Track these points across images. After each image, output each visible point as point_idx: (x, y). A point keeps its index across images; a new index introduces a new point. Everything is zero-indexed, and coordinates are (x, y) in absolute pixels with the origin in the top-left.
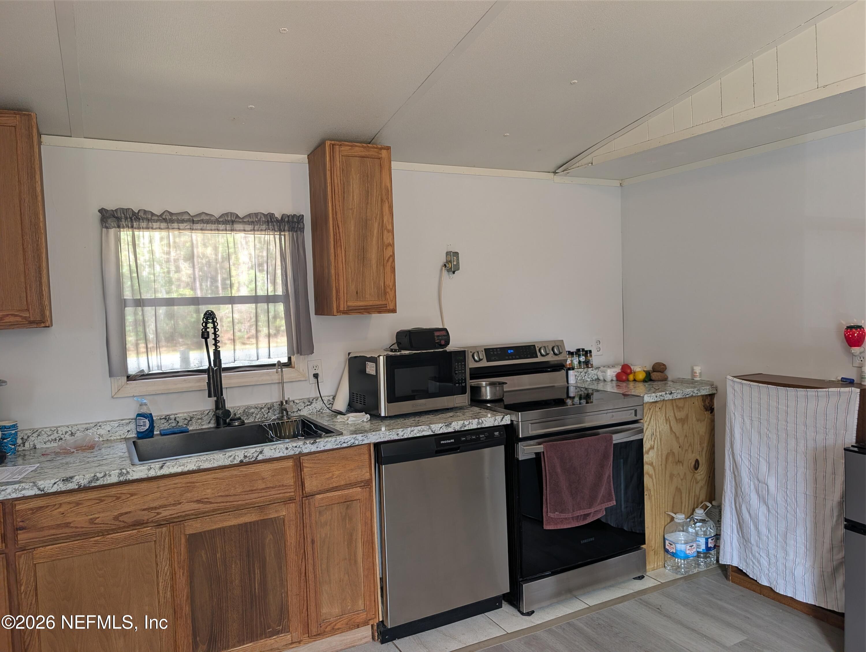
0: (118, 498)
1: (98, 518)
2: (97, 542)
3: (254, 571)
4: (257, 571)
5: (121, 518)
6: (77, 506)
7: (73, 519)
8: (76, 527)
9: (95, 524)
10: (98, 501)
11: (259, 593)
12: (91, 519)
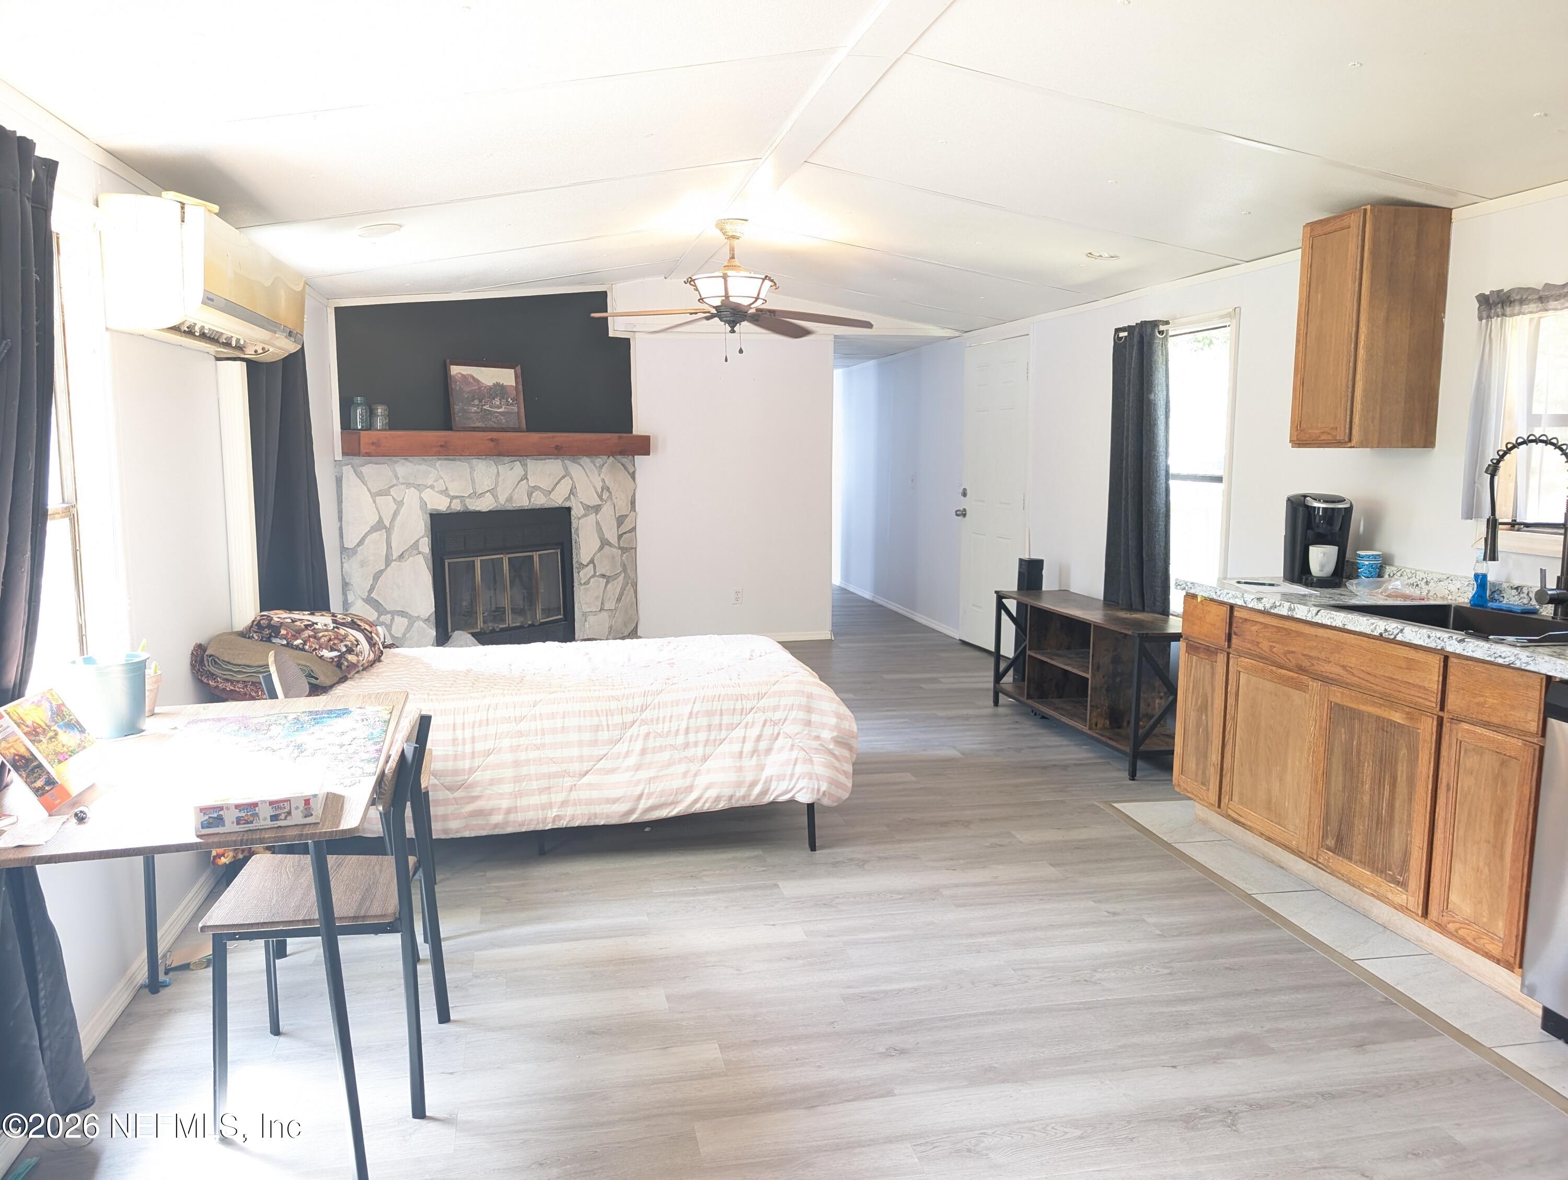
0: (1289, 634)
1: (1275, 647)
2: (1271, 671)
3: (1384, 785)
4: (1387, 787)
5: (1288, 656)
6: (1265, 628)
7: (1261, 640)
8: (1262, 649)
9: (1273, 652)
10: (1276, 630)
11: (1385, 816)
12: (1271, 646)
